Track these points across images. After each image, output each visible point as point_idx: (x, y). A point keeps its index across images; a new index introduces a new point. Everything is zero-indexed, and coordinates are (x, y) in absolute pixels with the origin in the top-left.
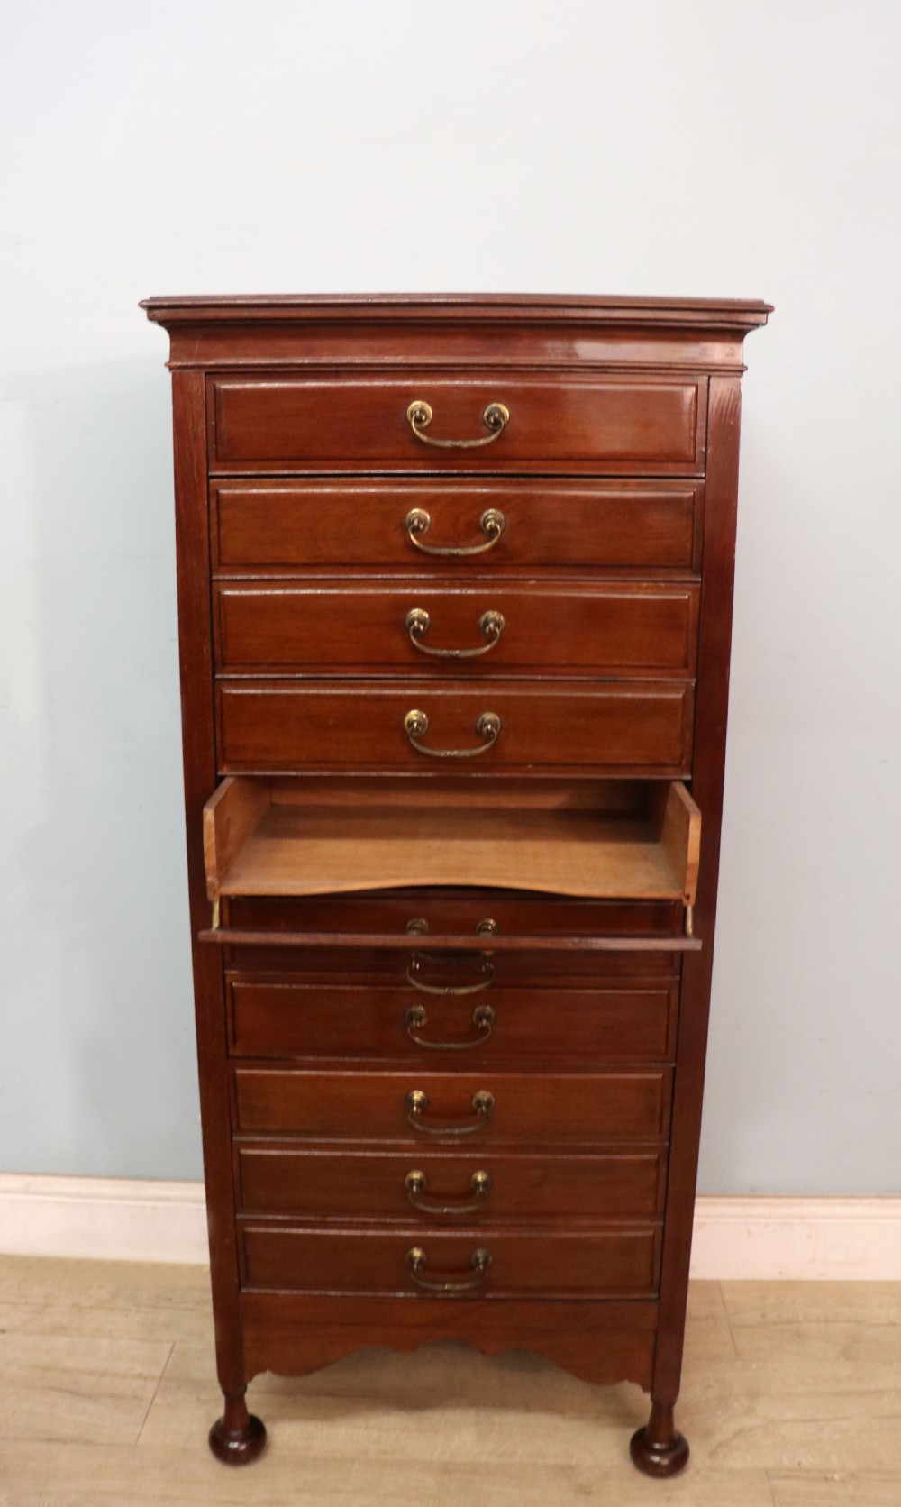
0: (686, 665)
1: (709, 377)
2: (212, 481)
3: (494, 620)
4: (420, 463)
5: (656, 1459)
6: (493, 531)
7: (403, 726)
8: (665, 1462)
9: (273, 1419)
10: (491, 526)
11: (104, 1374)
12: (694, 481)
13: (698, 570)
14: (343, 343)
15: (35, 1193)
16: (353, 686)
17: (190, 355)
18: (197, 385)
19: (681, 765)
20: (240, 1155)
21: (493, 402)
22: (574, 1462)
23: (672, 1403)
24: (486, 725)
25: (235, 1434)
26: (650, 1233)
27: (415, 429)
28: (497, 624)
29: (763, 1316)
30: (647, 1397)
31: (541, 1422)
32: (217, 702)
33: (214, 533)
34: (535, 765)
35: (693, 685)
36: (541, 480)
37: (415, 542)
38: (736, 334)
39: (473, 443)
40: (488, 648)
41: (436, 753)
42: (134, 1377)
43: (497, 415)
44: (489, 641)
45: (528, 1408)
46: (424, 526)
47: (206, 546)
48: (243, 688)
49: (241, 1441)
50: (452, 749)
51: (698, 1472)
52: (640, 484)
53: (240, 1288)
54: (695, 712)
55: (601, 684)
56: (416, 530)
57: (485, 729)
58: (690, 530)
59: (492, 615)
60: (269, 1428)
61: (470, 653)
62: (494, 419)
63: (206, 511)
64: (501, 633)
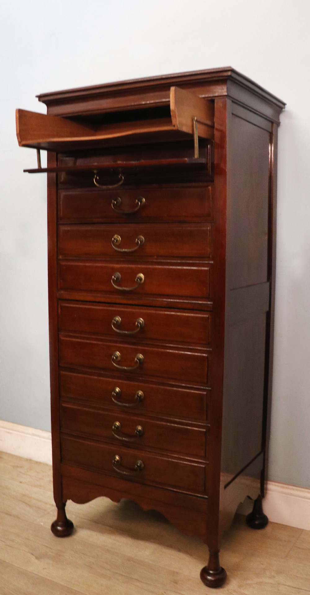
19: (209, 257)
20: (62, 406)
26: (204, 466)
34: (157, 256)
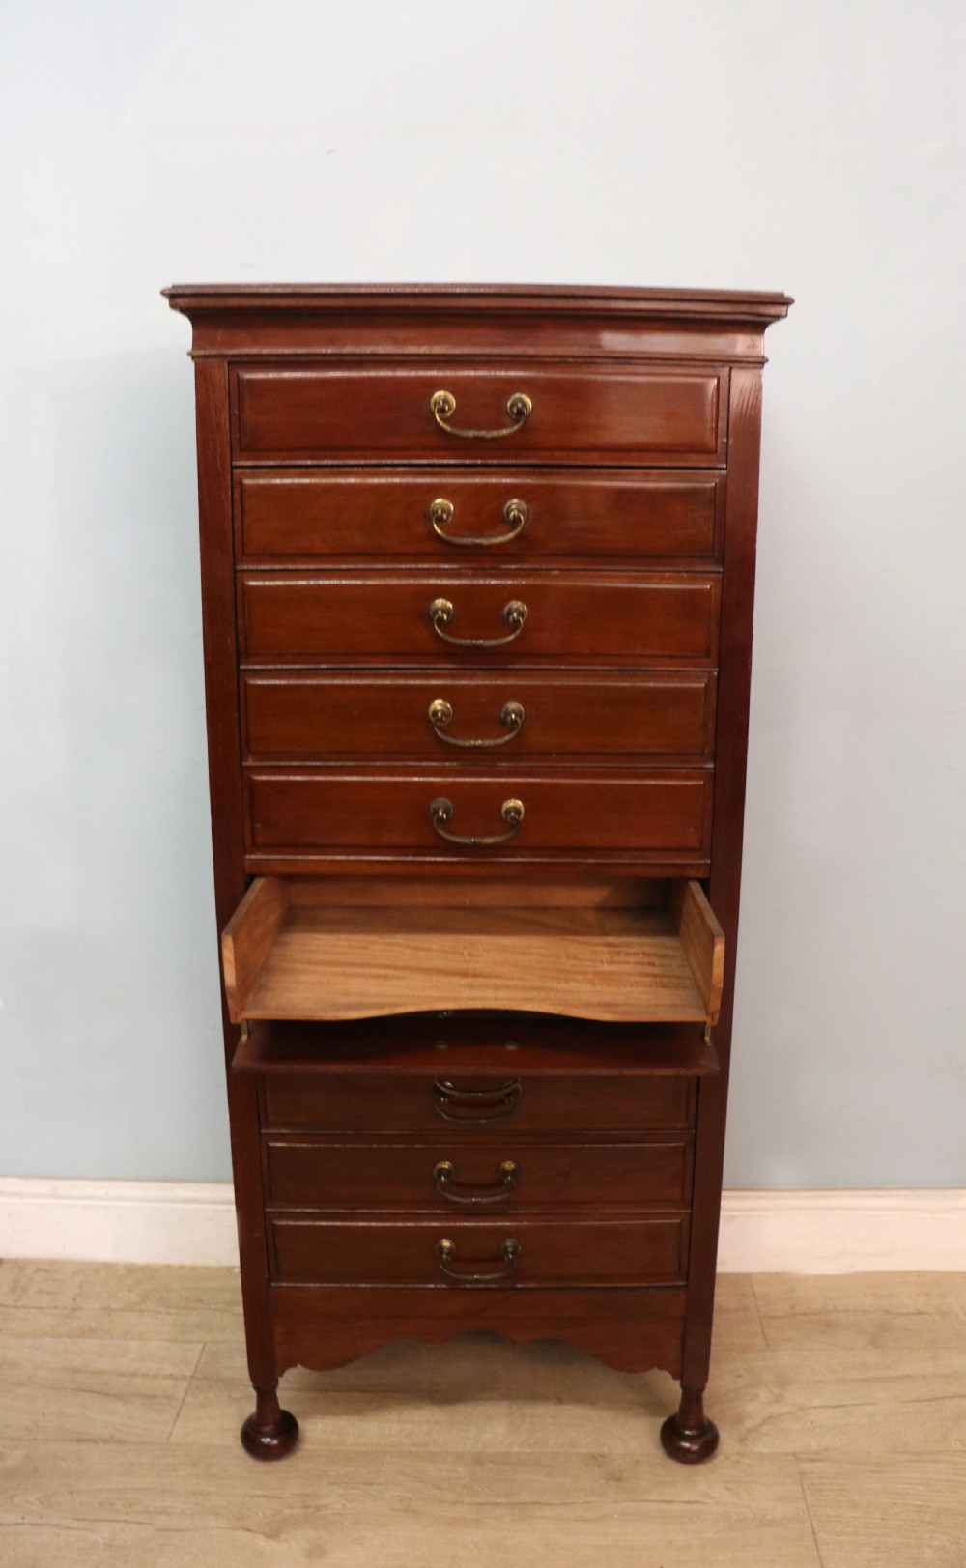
0: (708, 654)
1: (731, 369)
2: (236, 471)
3: (517, 610)
4: (443, 453)
5: (686, 1445)
6: (517, 520)
7: (428, 714)
8: (695, 1448)
9: (306, 1415)
10: (514, 516)
11: (134, 1375)
12: (716, 472)
13: (720, 560)
14: (366, 333)
15: (62, 1197)
16: (376, 676)
17: (213, 344)
18: (220, 374)
19: (704, 753)
20: (268, 1147)
21: (514, 393)
22: (605, 1450)
23: (702, 1389)
24: (509, 714)
25: (267, 1429)
26: (678, 1221)
27: (438, 419)
28: (521, 614)
29: (793, 1307)
30: (677, 1383)
31: (575, 1411)
32: (242, 693)
33: (238, 523)
34: (559, 754)
35: (716, 674)
36: (564, 470)
37: (439, 531)
38: (758, 326)
39: (495, 433)
40: (511, 637)
41: (460, 742)
42: (165, 1377)
43: (519, 405)
44: (513, 631)
45: (560, 1401)
46: (448, 518)
47: (230, 537)
48: (267, 678)
49: (272, 1437)
50: (476, 739)
51: (728, 1459)
52: (663, 475)
53: (270, 1280)
54: (717, 702)
55: (624, 673)
56: (439, 520)
57: (509, 719)
58: (711, 520)
59: (516, 604)
60: (302, 1424)
61: (493, 643)
62: (518, 409)
63: (230, 503)
64: (525, 623)
